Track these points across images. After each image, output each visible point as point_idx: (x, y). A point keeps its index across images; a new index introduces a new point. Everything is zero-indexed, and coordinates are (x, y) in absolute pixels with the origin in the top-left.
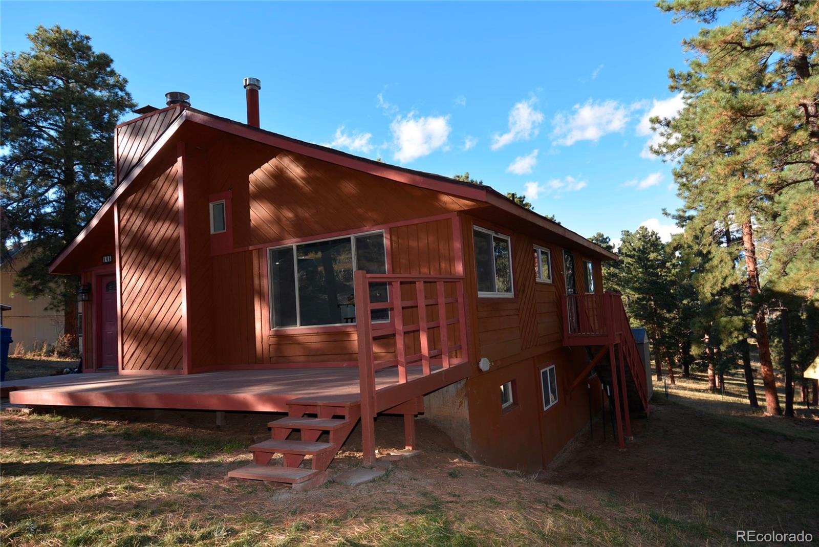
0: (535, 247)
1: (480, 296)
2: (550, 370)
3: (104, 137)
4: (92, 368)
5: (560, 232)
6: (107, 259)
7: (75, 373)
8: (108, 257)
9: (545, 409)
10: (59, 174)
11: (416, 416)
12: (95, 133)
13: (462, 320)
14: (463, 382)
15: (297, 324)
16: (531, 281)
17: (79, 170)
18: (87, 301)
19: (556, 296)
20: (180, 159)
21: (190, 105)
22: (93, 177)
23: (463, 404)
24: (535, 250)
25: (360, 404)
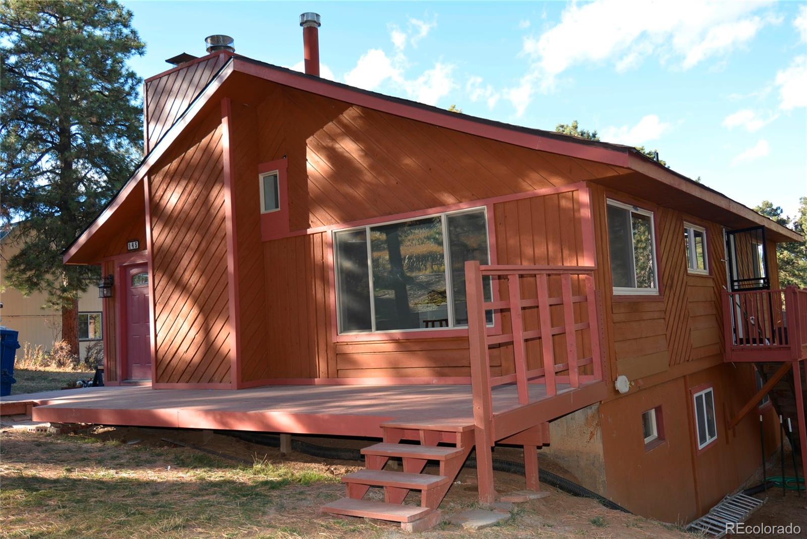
0: (686, 225)
1: (615, 293)
2: (705, 394)
3: (106, 89)
4: (116, 380)
5: (723, 204)
6: (133, 246)
7: (89, 386)
8: (134, 243)
9: (700, 447)
10: (52, 137)
11: (539, 448)
12: (96, 83)
13: (593, 324)
14: (595, 407)
15: (371, 328)
16: (682, 273)
17: (77, 132)
18: (108, 297)
19: (715, 292)
20: (225, 121)
21: (234, 50)
22: (95, 141)
23: (595, 436)
24: (685, 229)
25: (474, 430)
